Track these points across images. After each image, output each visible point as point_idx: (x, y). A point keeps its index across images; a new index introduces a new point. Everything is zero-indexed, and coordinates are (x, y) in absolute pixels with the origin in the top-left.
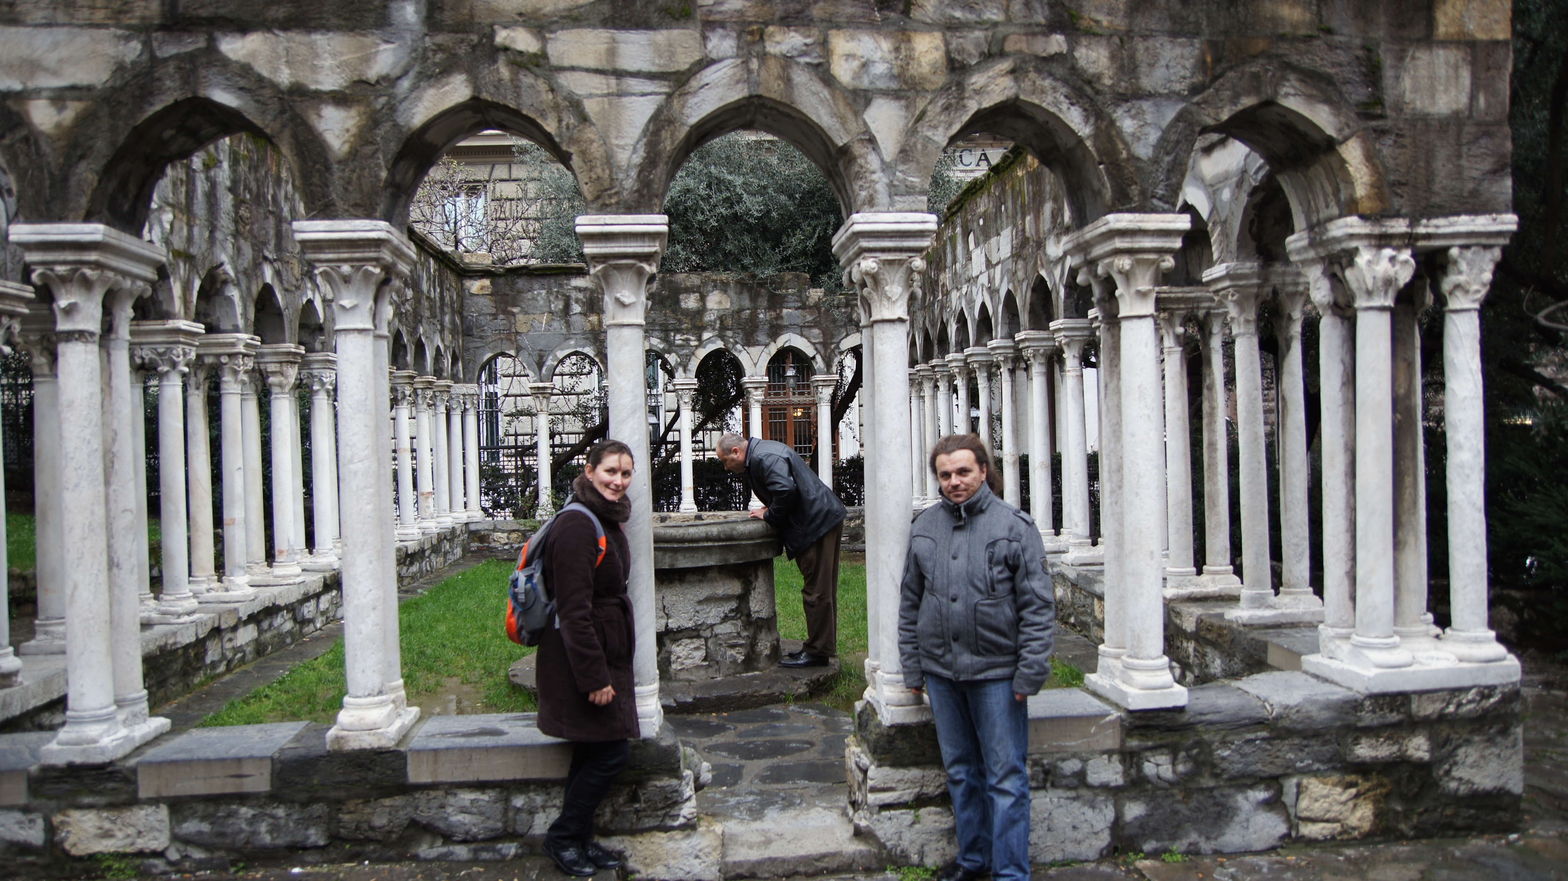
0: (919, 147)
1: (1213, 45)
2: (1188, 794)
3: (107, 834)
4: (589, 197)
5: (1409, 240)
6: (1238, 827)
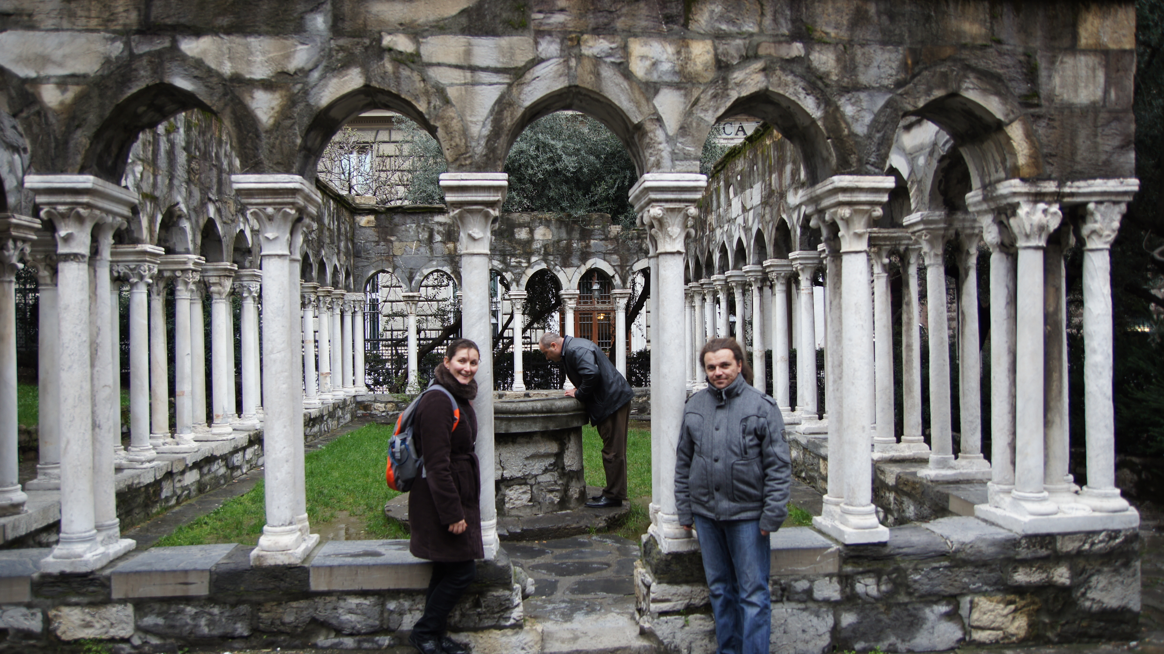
0: (694, 124)
1: (913, 51)
2: (889, 607)
3: (88, 625)
4: (450, 159)
5: (1058, 197)
6: (926, 633)
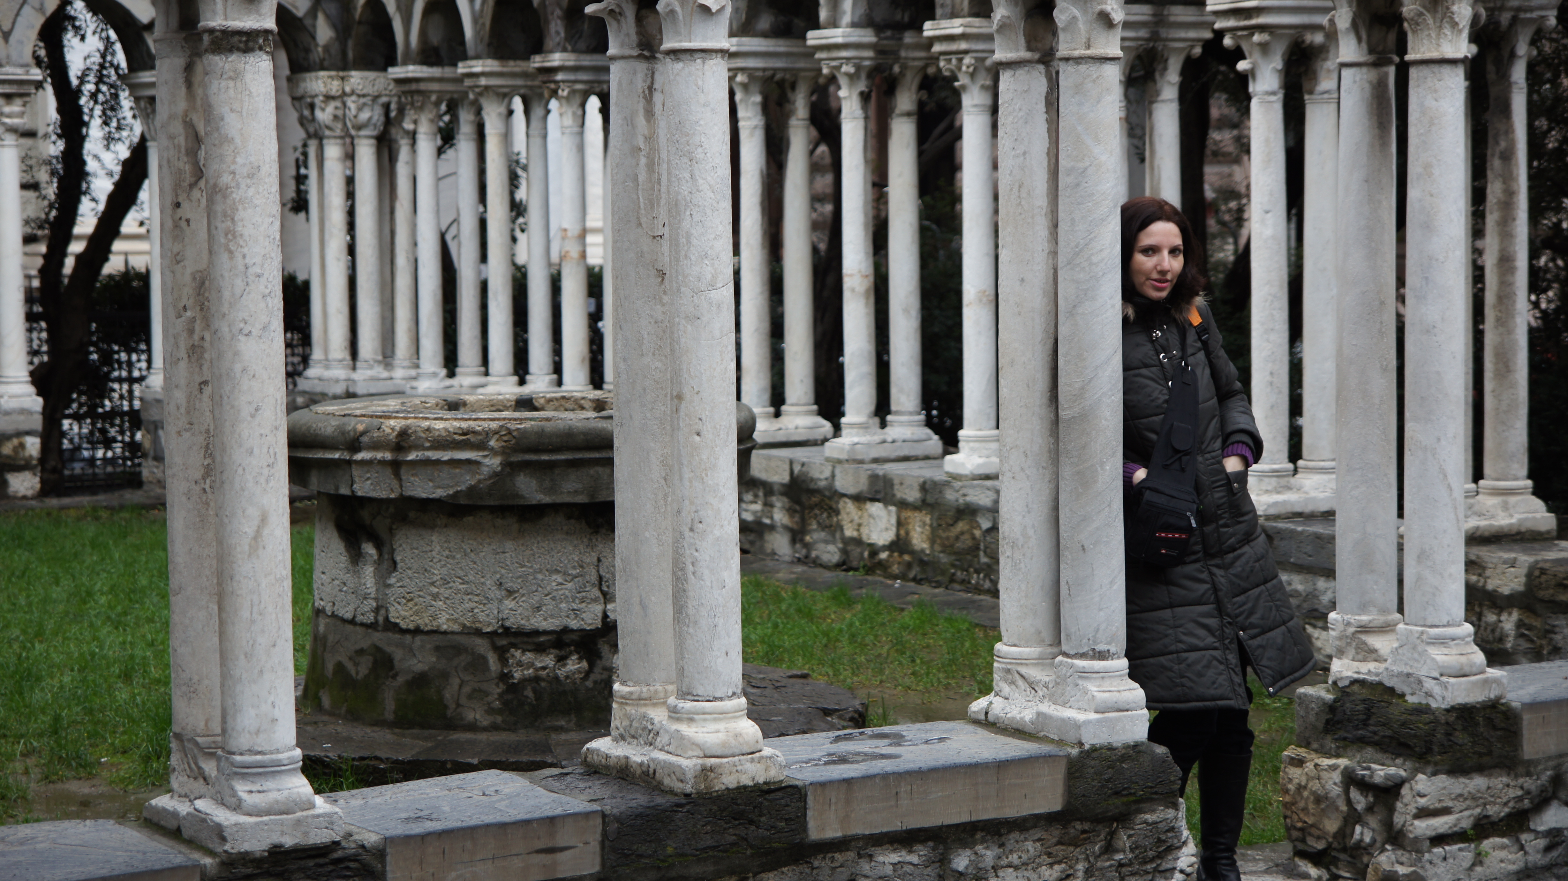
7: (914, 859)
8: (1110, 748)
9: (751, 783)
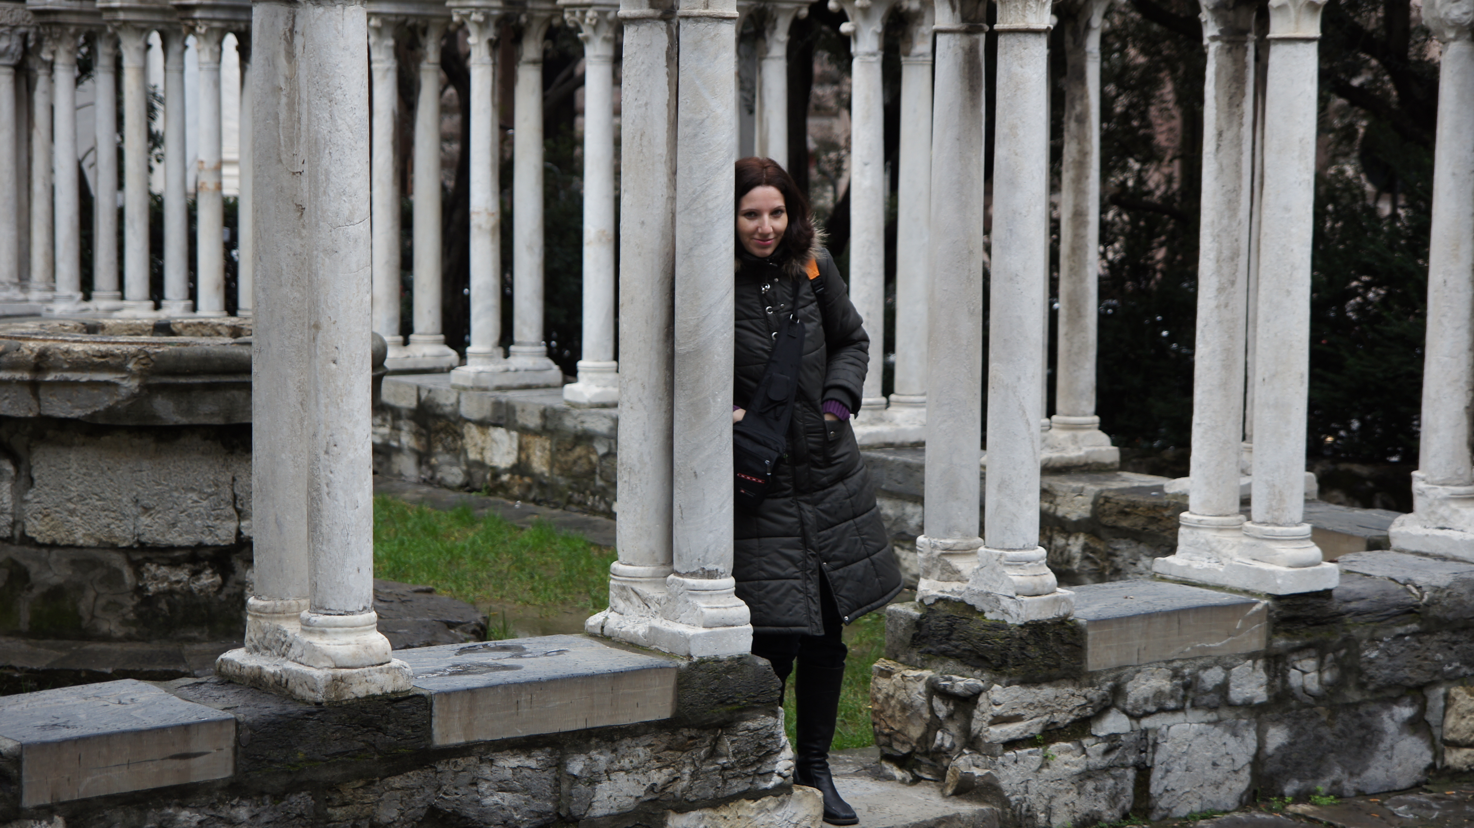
6: (1382, 758)
7: (532, 763)
8: (717, 661)
9: (379, 693)
